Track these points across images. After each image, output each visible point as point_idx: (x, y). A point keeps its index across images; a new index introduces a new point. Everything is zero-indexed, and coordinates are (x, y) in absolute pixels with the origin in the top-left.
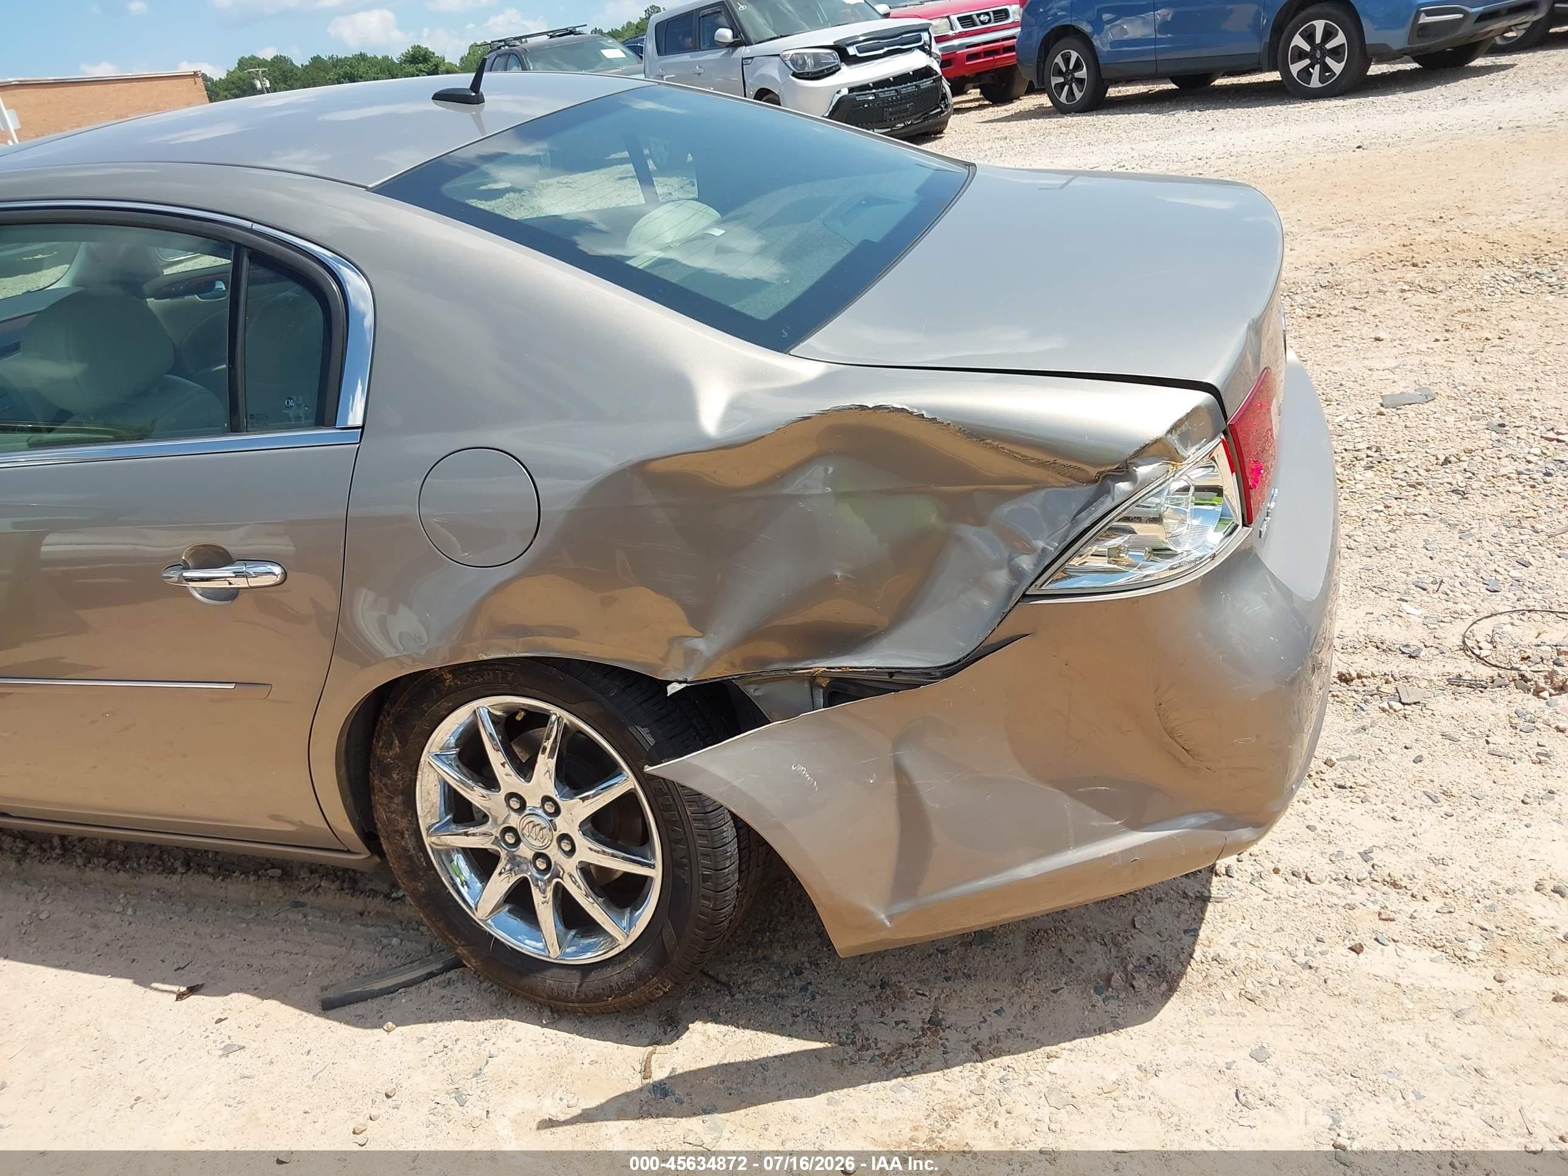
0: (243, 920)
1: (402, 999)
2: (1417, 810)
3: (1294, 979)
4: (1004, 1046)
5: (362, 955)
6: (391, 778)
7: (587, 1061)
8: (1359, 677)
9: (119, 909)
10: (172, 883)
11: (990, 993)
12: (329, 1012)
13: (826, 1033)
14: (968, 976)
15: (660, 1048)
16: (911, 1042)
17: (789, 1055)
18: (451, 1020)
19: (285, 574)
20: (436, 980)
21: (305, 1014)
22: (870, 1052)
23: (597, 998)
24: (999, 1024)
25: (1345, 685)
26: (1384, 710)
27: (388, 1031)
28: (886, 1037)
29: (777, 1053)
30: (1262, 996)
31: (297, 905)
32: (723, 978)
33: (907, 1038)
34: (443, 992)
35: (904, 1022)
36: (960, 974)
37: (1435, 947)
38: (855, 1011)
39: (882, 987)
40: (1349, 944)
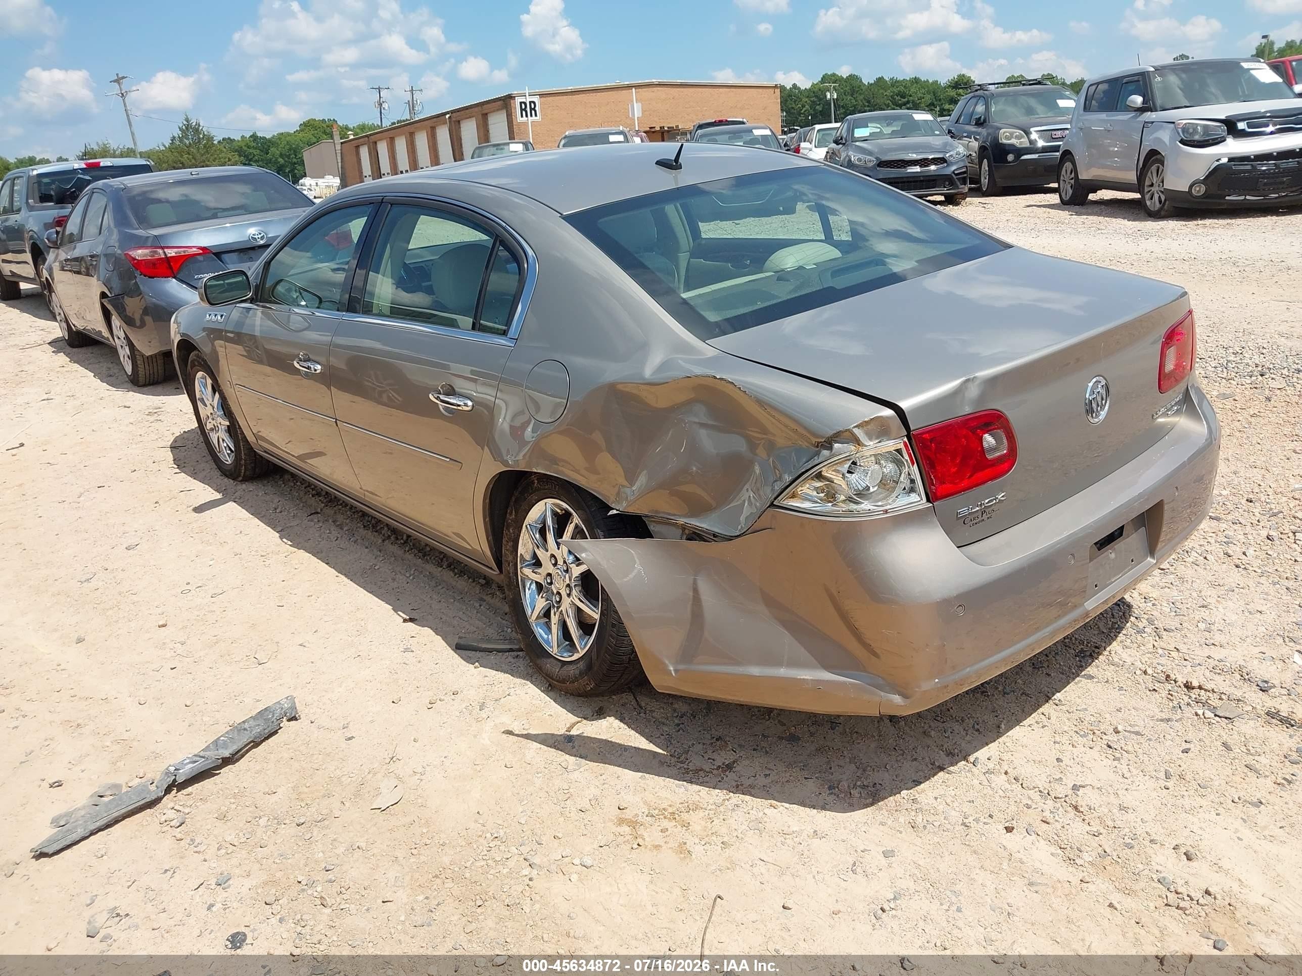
0: (454, 598)
1: (492, 657)
2: (1147, 778)
3: (949, 826)
4: (753, 791)
5: (491, 632)
6: (509, 531)
7: (547, 714)
8: (1200, 688)
9: (408, 575)
10: (437, 571)
11: (771, 766)
12: (458, 651)
13: (669, 749)
14: (767, 752)
15: (585, 721)
16: (708, 770)
17: (642, 749)
18: (504, 673)
19: (473, 406)
20: (512, 653)
21: (448, 647)
22: (682, 765)
23: (563, 681)
24: (762, 781)
25: (1186, 690)
26: (1197, 714)
27: (475, 668)
28: (696, 762)
29: (636, 746)
30: (922, 829)
31: (482, 600)
32: (643, 704)
33: (707, 767)
34: (512, 660)
35: (714, 760)
36: (764, 750)
37: (1060, 848)
38: (693, 744)
39: (717, 740)
40: (1007, 825)
